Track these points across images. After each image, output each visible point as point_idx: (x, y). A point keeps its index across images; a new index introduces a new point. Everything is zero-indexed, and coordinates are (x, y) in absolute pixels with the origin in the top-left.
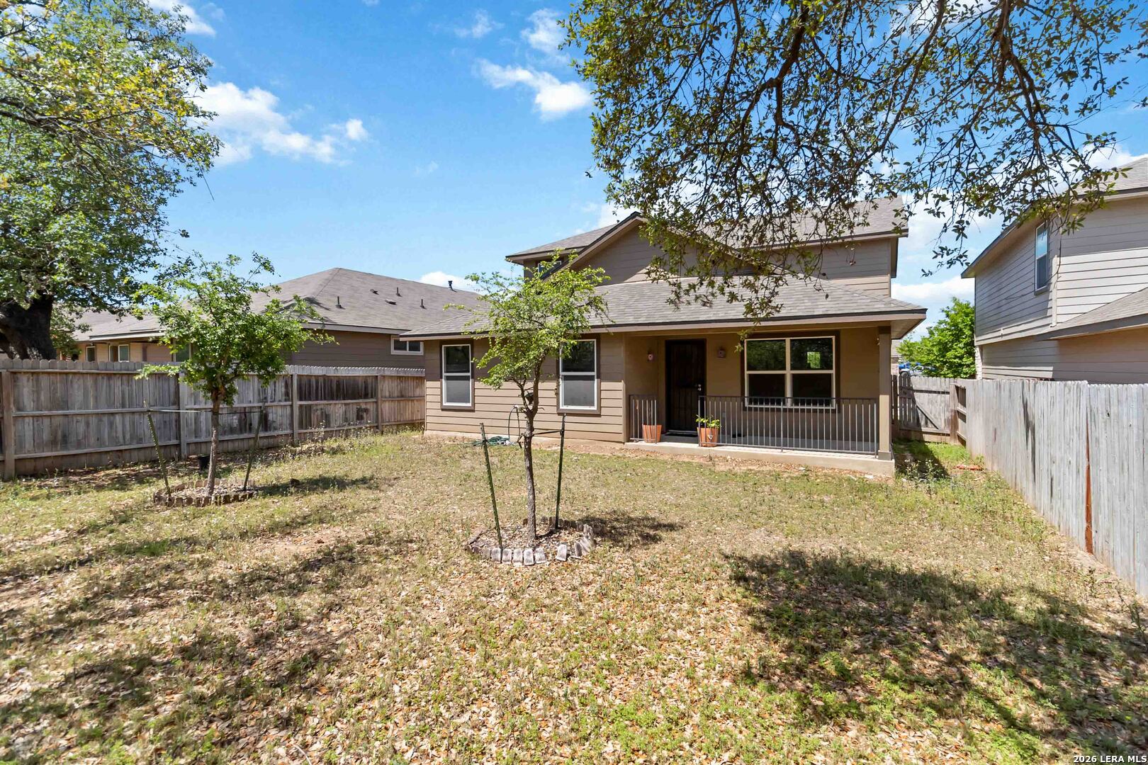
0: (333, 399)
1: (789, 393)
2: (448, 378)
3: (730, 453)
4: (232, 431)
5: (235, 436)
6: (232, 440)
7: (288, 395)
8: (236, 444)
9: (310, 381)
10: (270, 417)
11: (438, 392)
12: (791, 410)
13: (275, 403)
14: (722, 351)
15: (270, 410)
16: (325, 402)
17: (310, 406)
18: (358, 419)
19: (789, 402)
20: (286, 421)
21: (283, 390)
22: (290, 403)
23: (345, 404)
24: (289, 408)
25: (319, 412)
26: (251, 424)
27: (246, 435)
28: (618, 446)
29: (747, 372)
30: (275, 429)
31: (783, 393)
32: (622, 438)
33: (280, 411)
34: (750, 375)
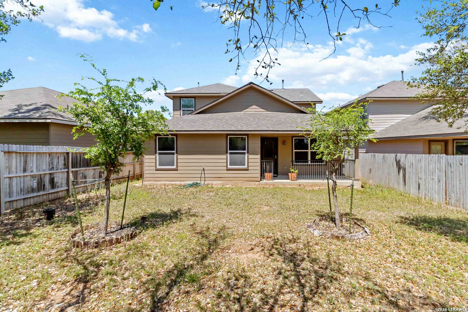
0: (88, 167)
1: (309, 158)
2: (160, 154)
3: (305, 183)
4: (33, 190)
5: (35, 194)
6: (33, 197)
7: (66, 166)
8: (36, 199)
9: (77, 156)
10: (55, 180)
11: (154, 161)
12: (309, 165)
13: (59, 171)
14: (284, 143)
15: (55, 175)
16: (85, 168)
17: (77, 171)
18: (100, 177)
19: (309, 162)
20: (65, 181)
21: (63, 162)
22: (67, 170)
23: (94, 169)
24: (66, 174)
25: (81, 175)
26: (44, 185)
27: (41, 193)
28: (257, 183)
29: (294, 151)
30: (58, 187)
31: (307, 158)
32: (259, 179)
33: (60, 175)
34: (295, 152)
